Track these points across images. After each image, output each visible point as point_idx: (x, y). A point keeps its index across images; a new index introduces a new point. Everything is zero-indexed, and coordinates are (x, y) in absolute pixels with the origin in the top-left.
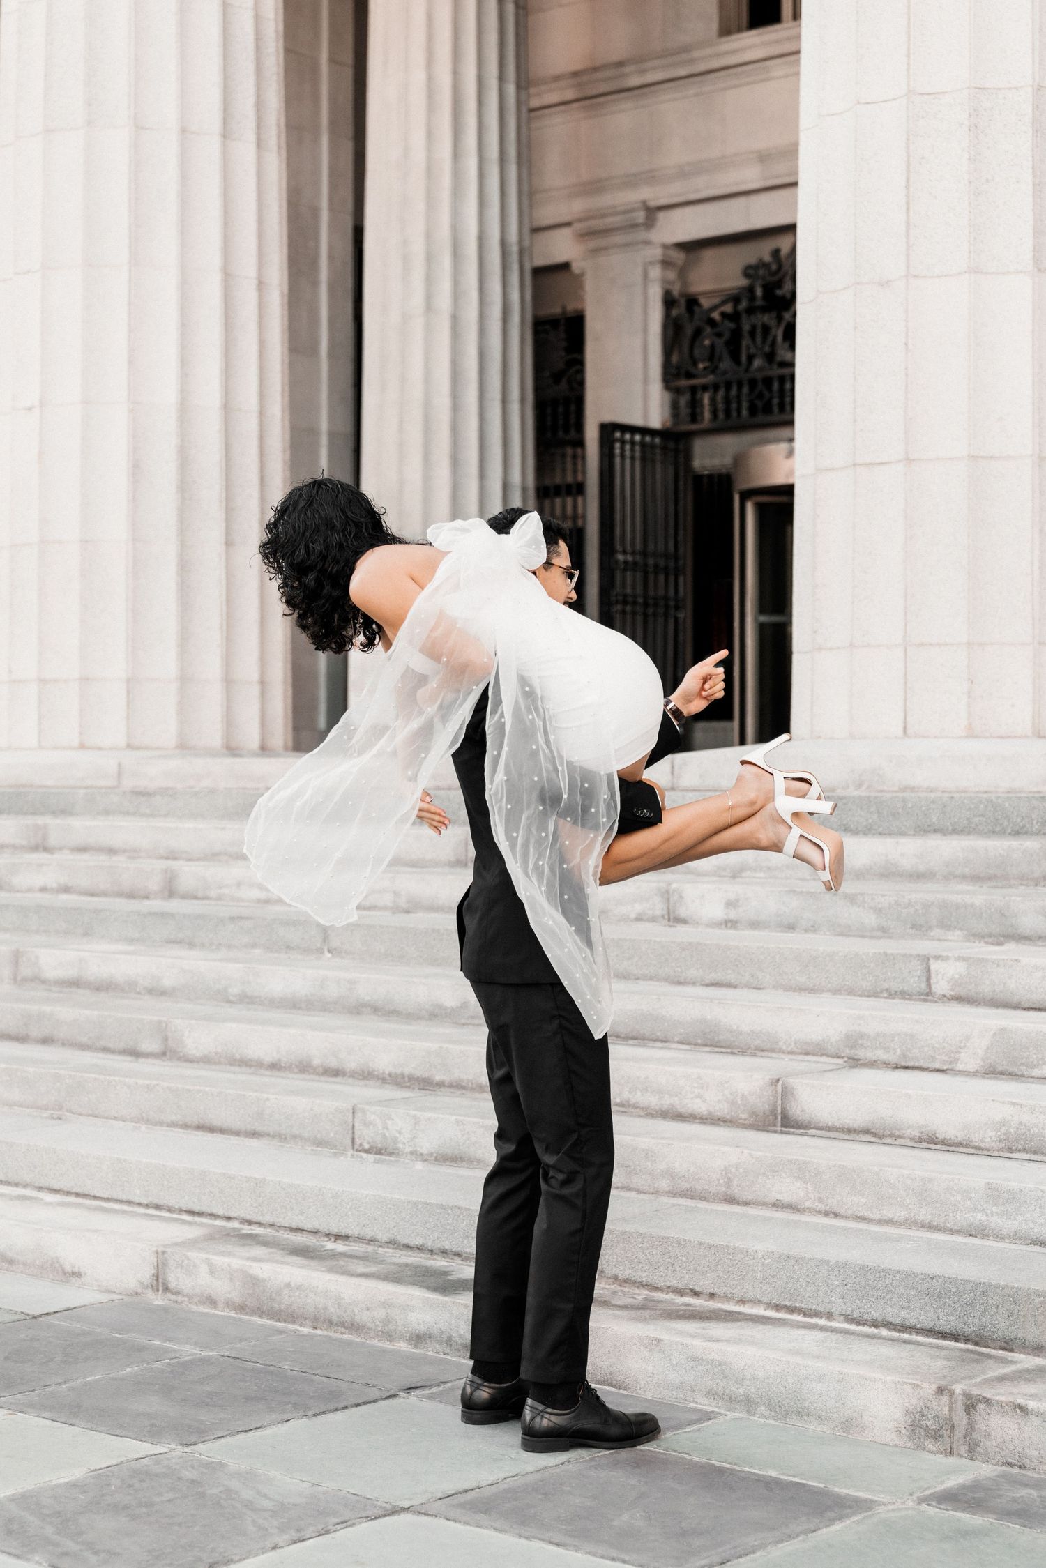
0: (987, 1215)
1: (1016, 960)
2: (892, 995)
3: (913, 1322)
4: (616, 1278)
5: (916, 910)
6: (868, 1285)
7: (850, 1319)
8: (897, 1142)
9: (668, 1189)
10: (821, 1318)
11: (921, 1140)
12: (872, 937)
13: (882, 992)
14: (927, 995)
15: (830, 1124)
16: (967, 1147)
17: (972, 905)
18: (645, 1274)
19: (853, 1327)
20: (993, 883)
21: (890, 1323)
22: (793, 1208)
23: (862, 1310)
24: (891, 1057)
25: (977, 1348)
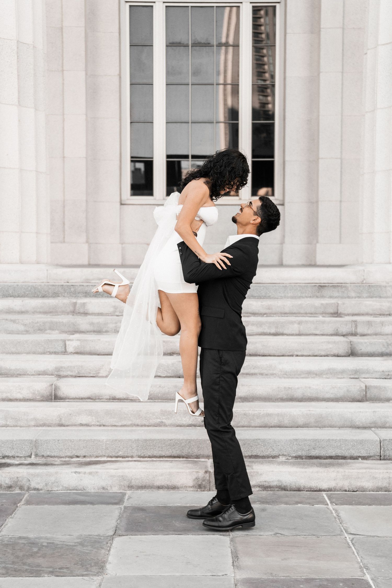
0: (161, 419)
1: (99, 340)
2: (51, 353)
3: (164, 454)
4: (43, 456)
5: (40, 324)
6: (147, 445)
7: (140, 457)
8: (101, 401)
9: (34, 425)
10: (129, 458)
11: (110, 399)
12: (22, 334)
13: (47, 352)
14: (65, 352)
15: (74, 397)
16: (127, 400)
17: (62, 322)
18: (56, 453)
19: (142, 459)
20: (51, 314)
21: (155, 456)
22: (87, 425)
23: (144, 453)
24: (74, 374)
25: (187, 459)
